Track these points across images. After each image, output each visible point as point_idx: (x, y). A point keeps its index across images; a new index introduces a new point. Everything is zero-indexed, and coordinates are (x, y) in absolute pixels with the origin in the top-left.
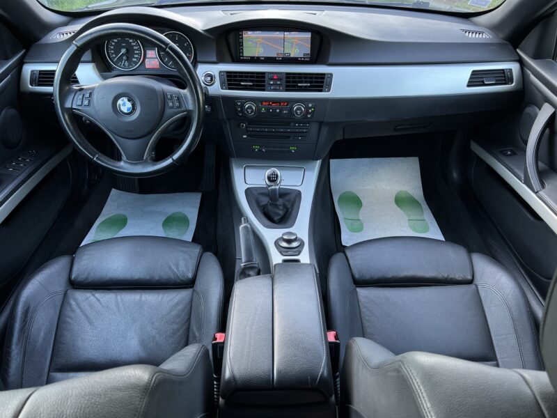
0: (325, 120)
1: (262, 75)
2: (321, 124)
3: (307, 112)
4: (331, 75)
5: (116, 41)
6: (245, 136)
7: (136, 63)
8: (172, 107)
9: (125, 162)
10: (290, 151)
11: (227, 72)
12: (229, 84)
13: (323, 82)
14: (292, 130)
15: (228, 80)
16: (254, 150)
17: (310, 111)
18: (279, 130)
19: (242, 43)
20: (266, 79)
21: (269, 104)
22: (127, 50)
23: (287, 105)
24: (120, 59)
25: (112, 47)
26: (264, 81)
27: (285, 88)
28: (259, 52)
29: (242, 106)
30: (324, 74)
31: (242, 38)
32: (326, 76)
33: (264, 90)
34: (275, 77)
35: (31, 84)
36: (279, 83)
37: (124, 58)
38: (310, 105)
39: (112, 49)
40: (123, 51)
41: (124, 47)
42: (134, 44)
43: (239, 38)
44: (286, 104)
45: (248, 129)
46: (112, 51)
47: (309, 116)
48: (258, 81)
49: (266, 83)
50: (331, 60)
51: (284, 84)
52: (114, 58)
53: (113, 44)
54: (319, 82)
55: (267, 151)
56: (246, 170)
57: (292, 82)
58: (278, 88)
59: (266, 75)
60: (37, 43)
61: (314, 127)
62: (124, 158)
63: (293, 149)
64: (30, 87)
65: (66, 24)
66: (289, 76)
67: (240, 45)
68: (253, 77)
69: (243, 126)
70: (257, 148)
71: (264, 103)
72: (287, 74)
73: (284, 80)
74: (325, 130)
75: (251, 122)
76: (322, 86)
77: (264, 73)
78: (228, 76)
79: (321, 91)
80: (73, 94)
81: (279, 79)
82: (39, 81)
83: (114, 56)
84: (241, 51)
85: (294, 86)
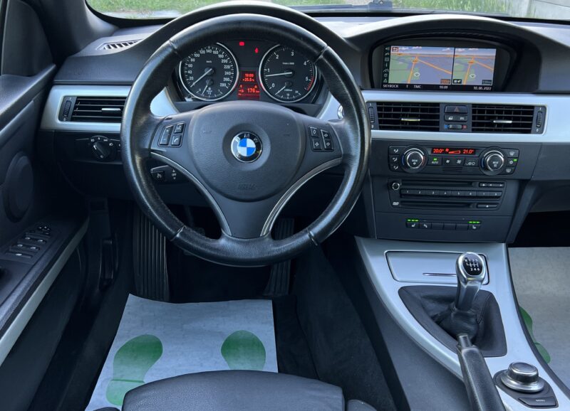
0: (534, 178)
1: (435, 106)
2: (523, 184)
3: (507, 165)
4: (544, 108)
5: (197, 55)
6: (396, 204)
7: (225, 90)
8: (317, 150)
9: (228, 239)
10: (469, 228)
11: (378, 103)
12: (380, 122)
13: (531, 119)
14: (475, 194)
15: (380, 115)
16: (408, 225)
17: (511, 162)
18: (454, 193)
19: (389, 63)
20: (442, 113)
21: (444, 152)
22: (214, 69)
23: (474, 153)
24: (202, 84)
25: (190, 66)
26: (438, 117)
27: (471, 127)
28: (413, 77)
29: (401, 156)
30: (532, 107)
31: (389, 56)
32: (535, 110)
33: (437, 130)
34: (456, 110)
35: (61, 119)
36: (462, 118)
37: (208, 82)
38: (512, 154)
39: (190, 69)
40: (207, 72)
41: (209, 66)
42: (226, 61)
43: (385, 57)
44: (471, 151)
45: (403, 192)
46: (190, 72)
47: (508, 171)
48: (429, 117)
49: (441, 119)
50: (542, 87)
51: (471, 121)
52: (192, 82)
53: (193, 60)
54: (526, 119)
55: (430, 227)
56: (390, 259)
57: (484, 118)
58: (460, 127)
59: (441, 108)
60: (76, 55)
61: (511, 190)
62: (227, 231)
63: (474, 224)
64: (59, 122)
65: (111, 34)
66: (477, 108)
67: (385, 66)
68: (416, 110)
69: (396, 187)
70: (414, 222)
71: (436, 151)
72: (474, 105)
73: (470, 114)
74: (529, 193)
75: (410, 180)
76: (530, 125)
77: (438, 104)
78: (379, 109)
79: (528, 132)
80: (154, 128)
81: (463, 114)
82: (74, 113)
83: (192, 78)
84: (386, 75)
85: (488, 124)
